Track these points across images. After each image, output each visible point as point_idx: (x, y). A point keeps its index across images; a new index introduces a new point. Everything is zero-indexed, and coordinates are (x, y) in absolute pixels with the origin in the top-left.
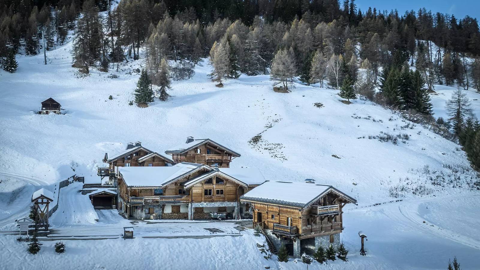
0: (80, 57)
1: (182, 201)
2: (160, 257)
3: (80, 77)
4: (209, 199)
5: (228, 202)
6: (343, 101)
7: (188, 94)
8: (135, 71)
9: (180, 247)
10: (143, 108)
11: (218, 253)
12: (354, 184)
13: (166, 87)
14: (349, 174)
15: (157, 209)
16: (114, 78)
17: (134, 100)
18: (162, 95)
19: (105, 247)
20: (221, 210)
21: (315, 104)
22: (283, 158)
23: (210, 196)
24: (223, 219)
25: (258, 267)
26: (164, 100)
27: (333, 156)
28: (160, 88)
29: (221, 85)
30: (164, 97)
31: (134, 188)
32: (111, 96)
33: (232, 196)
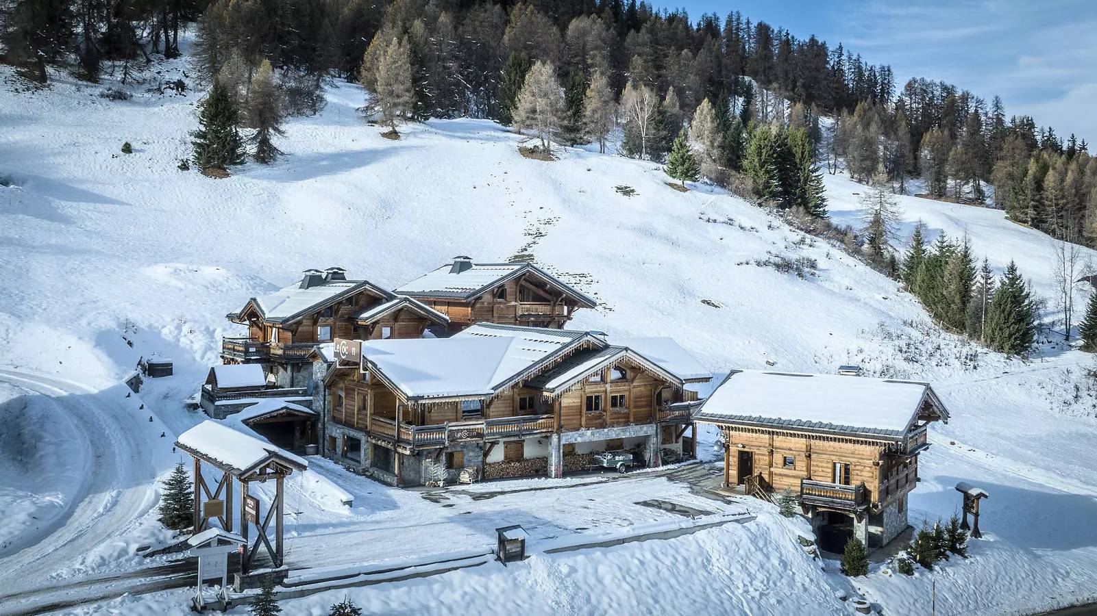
0: (25, 38)
1: (536, 429)
2: (615, 605)
3: (24, 91)
4: (596, 419)
5: (636, 425)
6: (671, 185)
7: (322, 150)
8: (172, 86)
9: (646, 571)
10: (218, 180)
11: (732, 573)
12: (768, 362)
13: (271, 130)
14: (752, 342)
15: (471, 454)
16: (117, 101)
17: (191, 158)
18: (261, 150)
19: (467, 598)
20: (614, 446)
21: (618, 188)
22: (604, 305)
23: (597, 412)
24: (628, 468)
25: (828, 598)
26: (266, 163)
27: (704, 302)
28: (255, 131)
29: (394, 135)
30: (266, 154)
31: (424, 402)
32: (127, 144)
33: (643, 409)
